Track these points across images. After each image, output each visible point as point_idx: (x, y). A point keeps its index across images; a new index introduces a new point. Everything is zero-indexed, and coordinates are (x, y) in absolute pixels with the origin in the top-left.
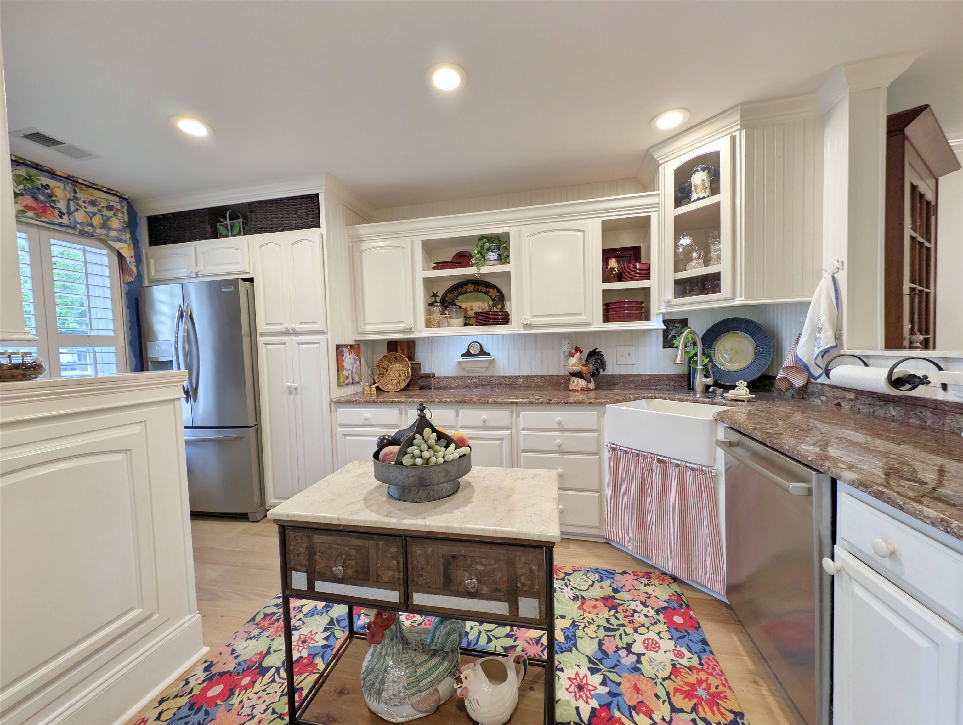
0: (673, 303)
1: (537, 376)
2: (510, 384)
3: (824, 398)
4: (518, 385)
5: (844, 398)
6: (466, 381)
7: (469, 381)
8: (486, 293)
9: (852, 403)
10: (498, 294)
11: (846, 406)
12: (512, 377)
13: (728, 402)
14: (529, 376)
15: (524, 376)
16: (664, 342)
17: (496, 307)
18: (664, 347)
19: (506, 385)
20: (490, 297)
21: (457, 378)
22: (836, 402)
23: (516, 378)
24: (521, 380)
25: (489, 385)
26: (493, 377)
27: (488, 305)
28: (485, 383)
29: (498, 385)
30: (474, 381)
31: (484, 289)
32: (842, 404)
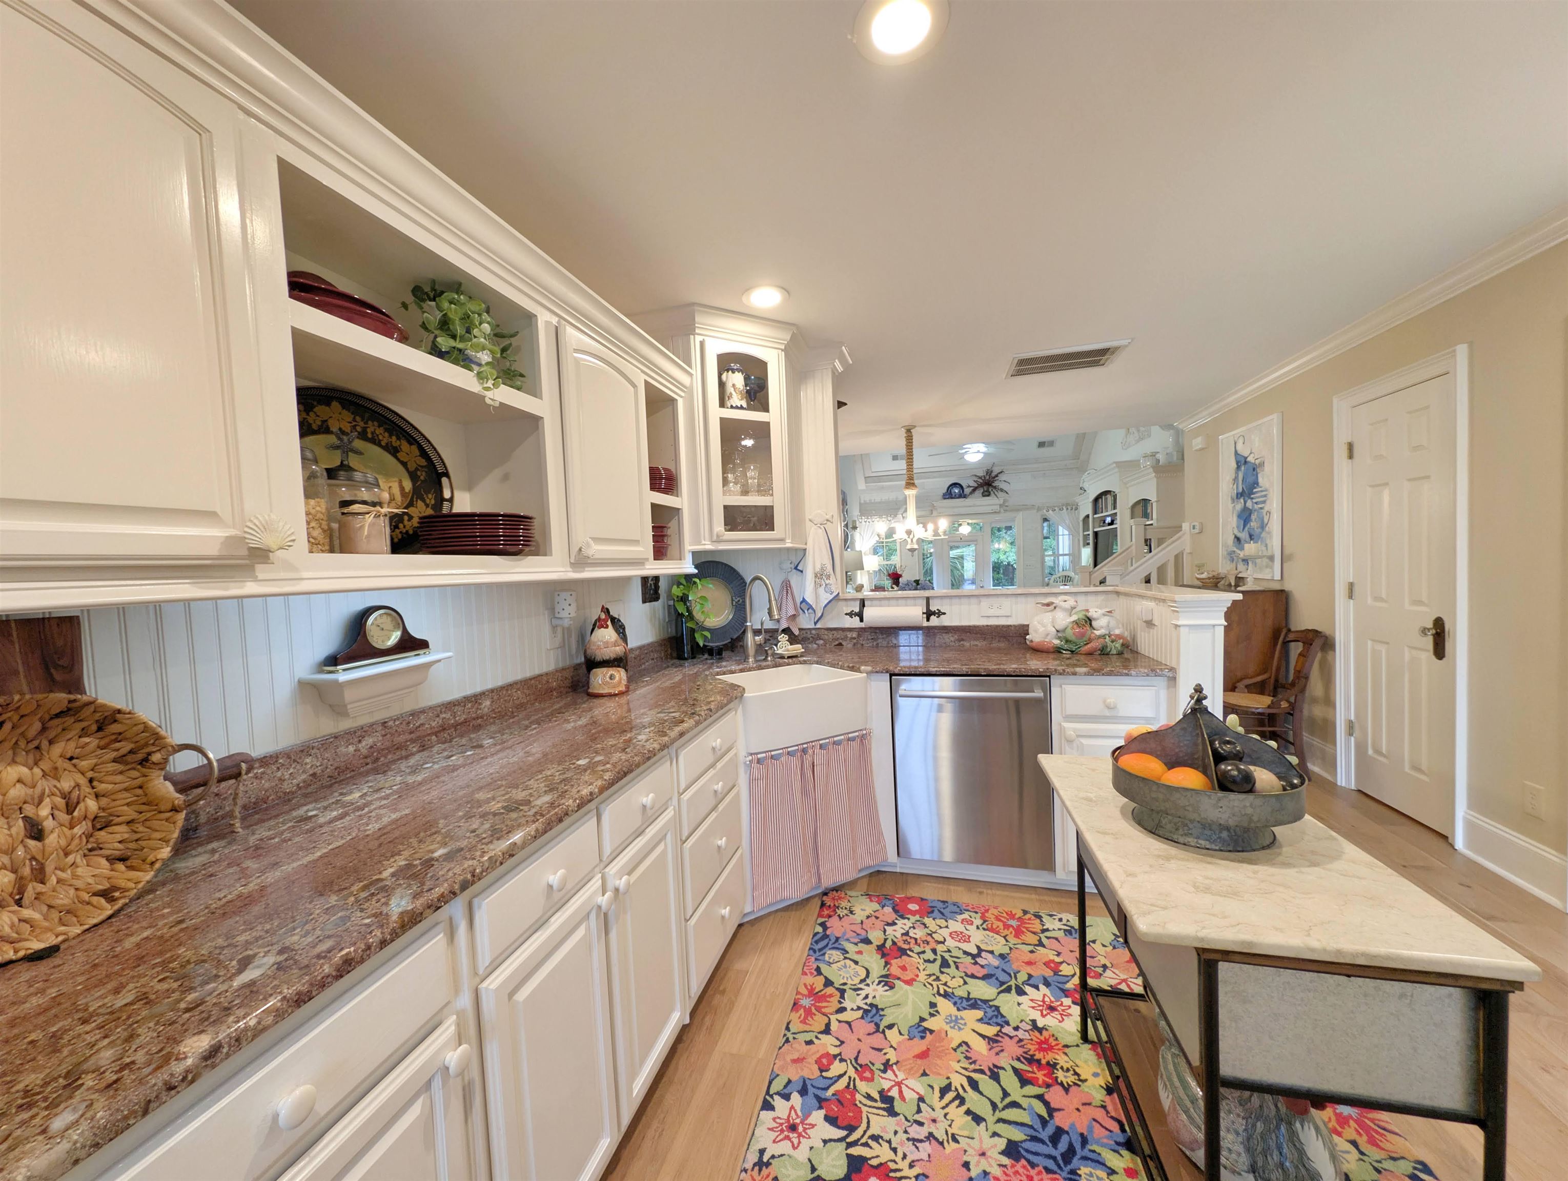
0: (725, 538)
1: (516, 683)
2: (465, 721)
3: (821, 642)
4: (482, 717)
5: (846, 637)
6: (343, 749)
7: (351, 749)
8: (394, 451)
9: (855, 641)
10: (423, 462)
11: (847, 645)
12: (467, 699)
13: (790, 660)
14: (502, 688)
15: (492, 691)
16: (644, 594)
17: (424, 501)
18: (644, 602)
19: (455, 726)
20: (404, 464)
21: (305, 750)
22: (837, 643)
23: (475, 699)
24: (488, 703)
25: (413, 741)
26: (423, 711)
27: (402, 489)
28: (402, 738)
29: (436, 734)
30: (369, 741)
31: (385, 438)
32: (844, 643)
